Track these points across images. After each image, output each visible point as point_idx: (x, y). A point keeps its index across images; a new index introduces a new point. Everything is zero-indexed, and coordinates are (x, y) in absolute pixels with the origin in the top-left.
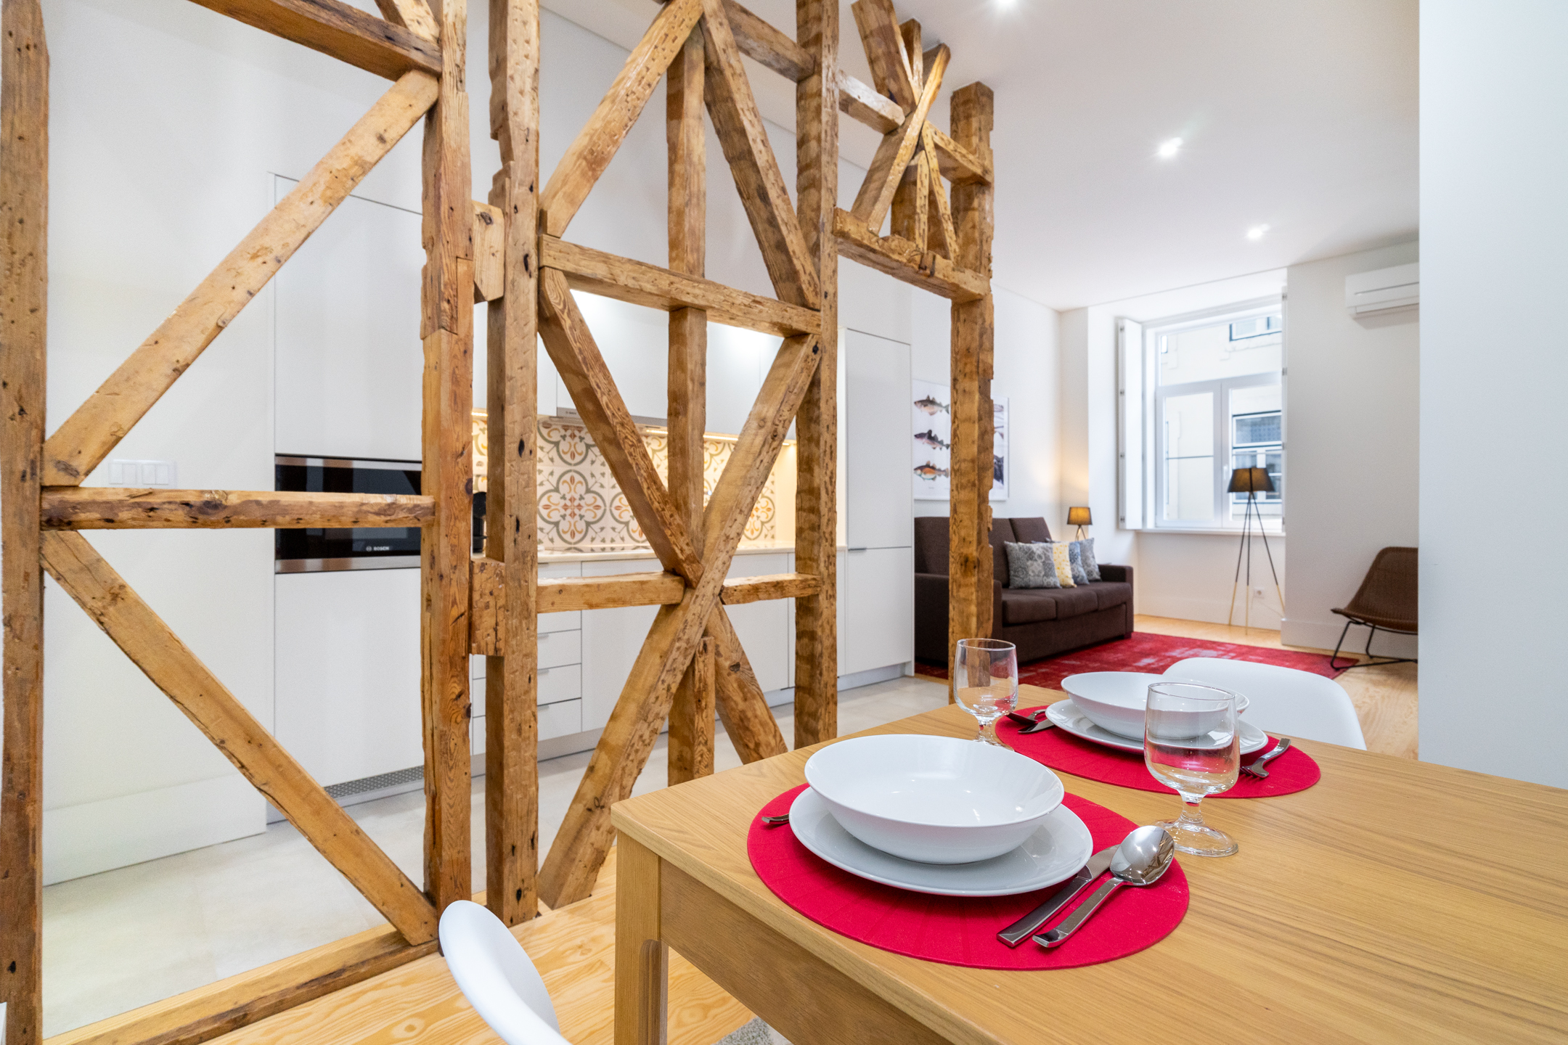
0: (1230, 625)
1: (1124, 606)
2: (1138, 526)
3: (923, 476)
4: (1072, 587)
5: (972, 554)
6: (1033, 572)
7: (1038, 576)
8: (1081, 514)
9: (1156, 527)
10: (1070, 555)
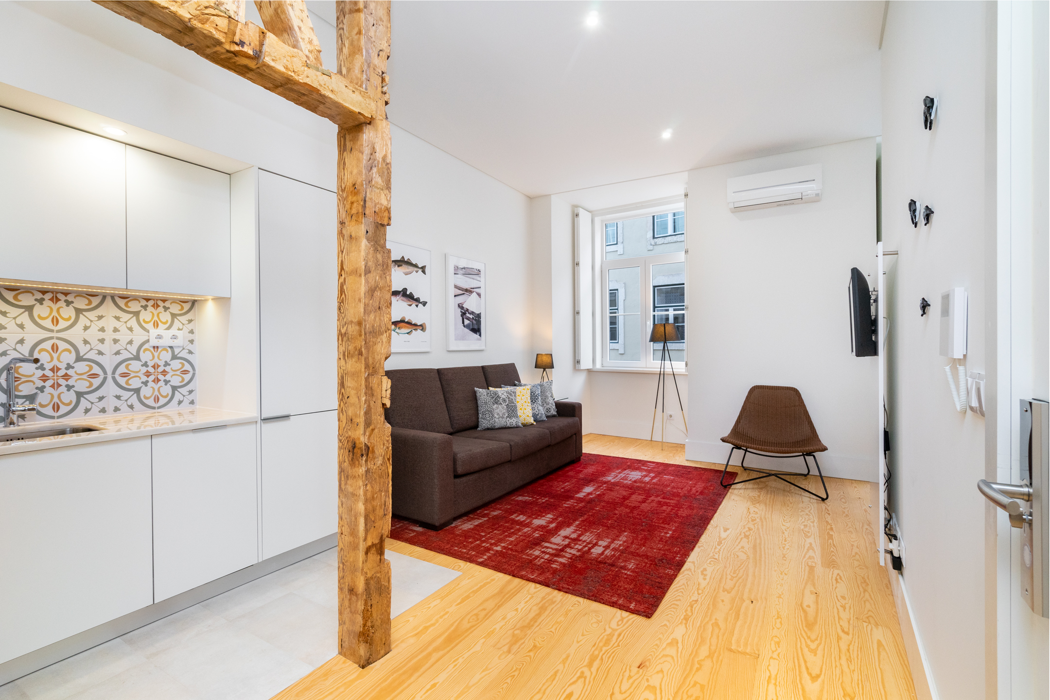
0: (651, 440)
1: (574, 436)
2: (590, 366)
3: (397, 330)
4: (532, 424)
5: (359, 439)
6: (498, 414)
7: (502, 418)
8: (546, 360)
9: (603, 367)
10: (531, 397)
